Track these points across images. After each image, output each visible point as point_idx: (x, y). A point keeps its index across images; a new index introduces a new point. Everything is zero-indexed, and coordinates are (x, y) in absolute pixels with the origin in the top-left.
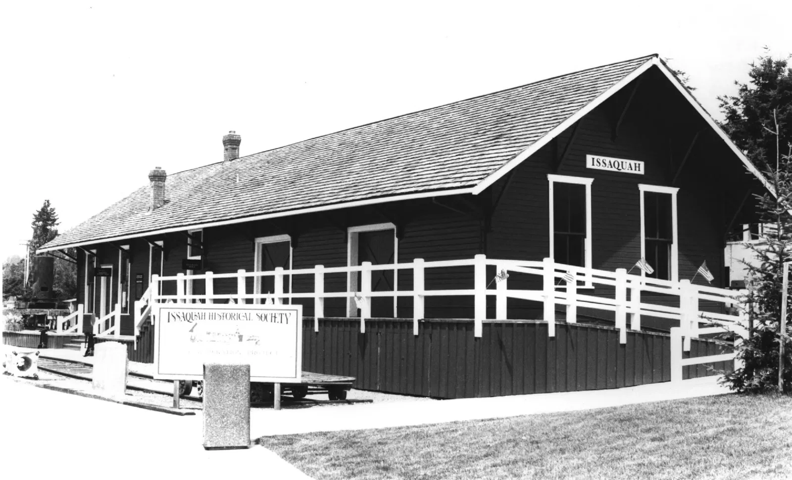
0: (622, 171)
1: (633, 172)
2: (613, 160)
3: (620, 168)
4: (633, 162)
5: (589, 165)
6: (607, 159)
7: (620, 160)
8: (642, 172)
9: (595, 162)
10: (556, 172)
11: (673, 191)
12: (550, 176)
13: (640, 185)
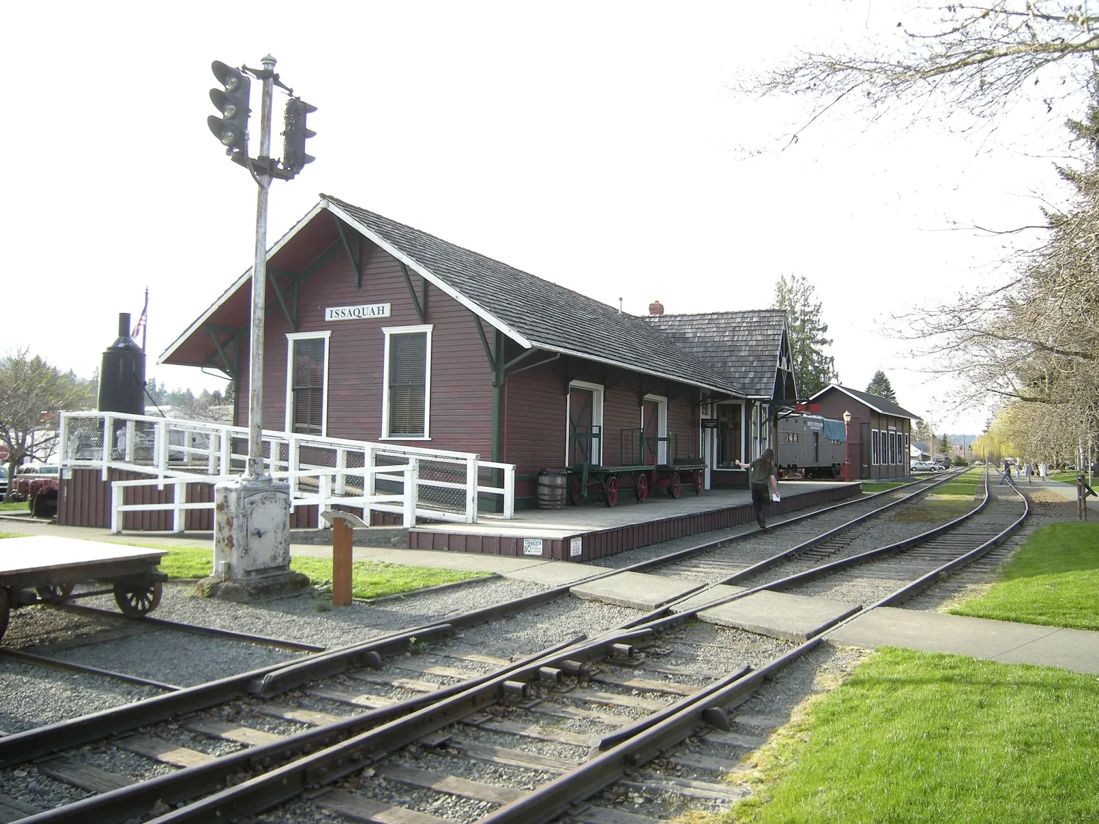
0: (363, 317)
1: (377, 316)
2: (352, 308)
3: (361, 314)
4: (375, 307)
5: (328, 318)
6: (346, 309)
7: (360, 307)
8: (387, 313)
9: (334, 314)
10: (296, 331)
11: (428, 329)
12: (288, 336)
13: (384, 329)
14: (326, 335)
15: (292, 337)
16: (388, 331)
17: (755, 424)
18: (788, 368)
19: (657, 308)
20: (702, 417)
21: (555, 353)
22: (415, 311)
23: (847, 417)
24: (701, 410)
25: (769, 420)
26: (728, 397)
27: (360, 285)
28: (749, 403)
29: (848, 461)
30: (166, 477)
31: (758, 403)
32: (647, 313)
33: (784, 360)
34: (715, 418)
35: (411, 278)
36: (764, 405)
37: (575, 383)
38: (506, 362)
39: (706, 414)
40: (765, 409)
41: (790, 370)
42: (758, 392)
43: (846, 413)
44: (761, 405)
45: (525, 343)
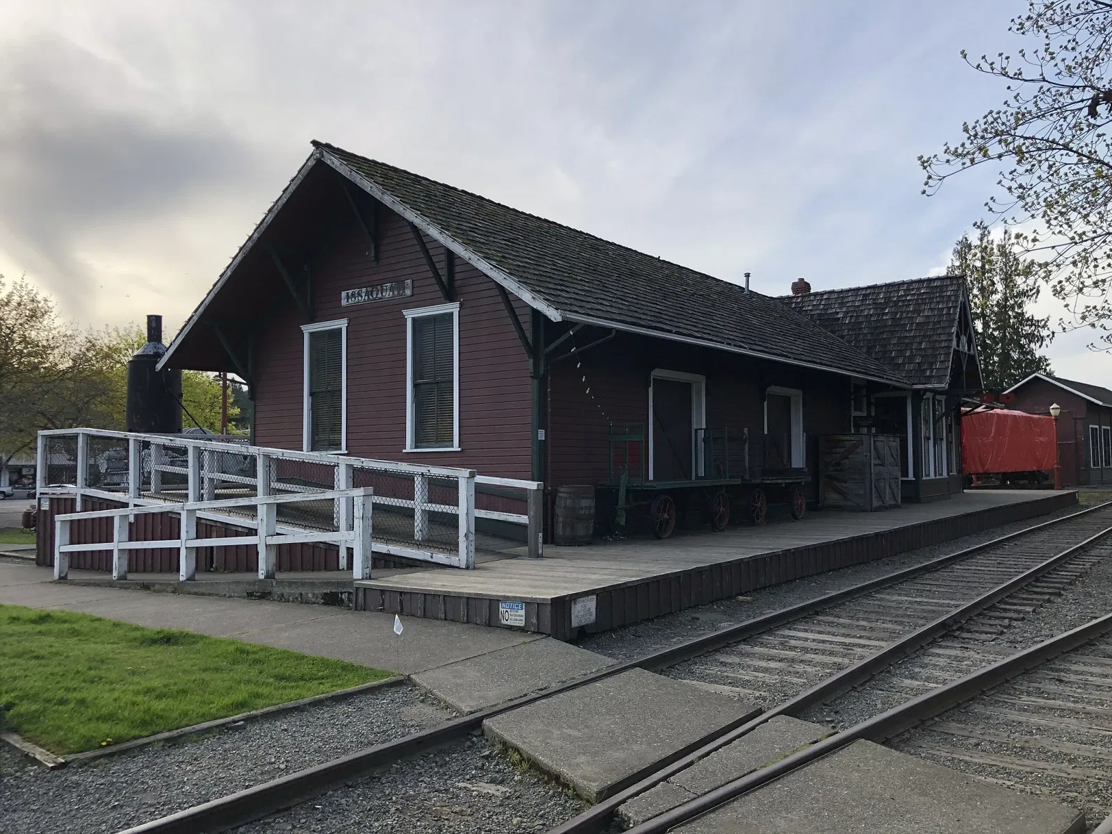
0: (382, 299)
1: (396, 296)
2: (369, 289)
3: (380, 296)
4: (394, 285)
5: (344, 303)
6: (363, 290)
7: (379, 286)
8: (408, 292)
9: (350, 297)
10: (312, 320)
11: (453, 308)
12: (303, 327)
13: (405, 312)
14: (342, 324)
15: (307, 329)
16: (410, 315)
17: (927, 422)
18: (969, 350)
19: (801, 287)
20: (854, 413)
21: (609, 330)
22: (437, 287)
23: (1054, 409)
24: (853, 404)
25: (946, 414)
26: (886, 387)
27: (377, 259)
28: (918, 395)
29: (1056, 463)
30: (135, 505)
31: (929, 395)
32: (791, 293)
33: (964, 339)
34: (873, 414)
35: (428, 246)
36: (938, 397)
37: (658, 373)
38: (547, 345)
39: (861, 411)
40: (940, 401)
41: (972, 352)
42: (928, 380)
43: (1055, 406)
44: (934, 399)
45: (554, 315)
